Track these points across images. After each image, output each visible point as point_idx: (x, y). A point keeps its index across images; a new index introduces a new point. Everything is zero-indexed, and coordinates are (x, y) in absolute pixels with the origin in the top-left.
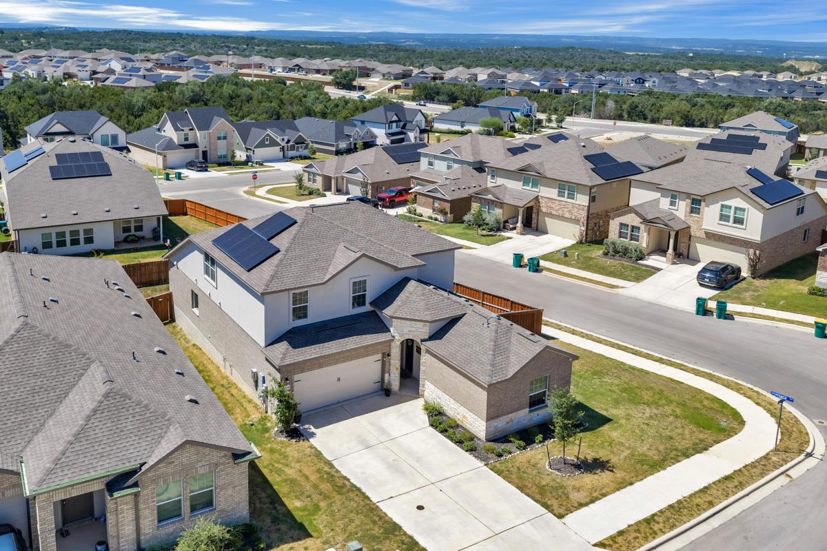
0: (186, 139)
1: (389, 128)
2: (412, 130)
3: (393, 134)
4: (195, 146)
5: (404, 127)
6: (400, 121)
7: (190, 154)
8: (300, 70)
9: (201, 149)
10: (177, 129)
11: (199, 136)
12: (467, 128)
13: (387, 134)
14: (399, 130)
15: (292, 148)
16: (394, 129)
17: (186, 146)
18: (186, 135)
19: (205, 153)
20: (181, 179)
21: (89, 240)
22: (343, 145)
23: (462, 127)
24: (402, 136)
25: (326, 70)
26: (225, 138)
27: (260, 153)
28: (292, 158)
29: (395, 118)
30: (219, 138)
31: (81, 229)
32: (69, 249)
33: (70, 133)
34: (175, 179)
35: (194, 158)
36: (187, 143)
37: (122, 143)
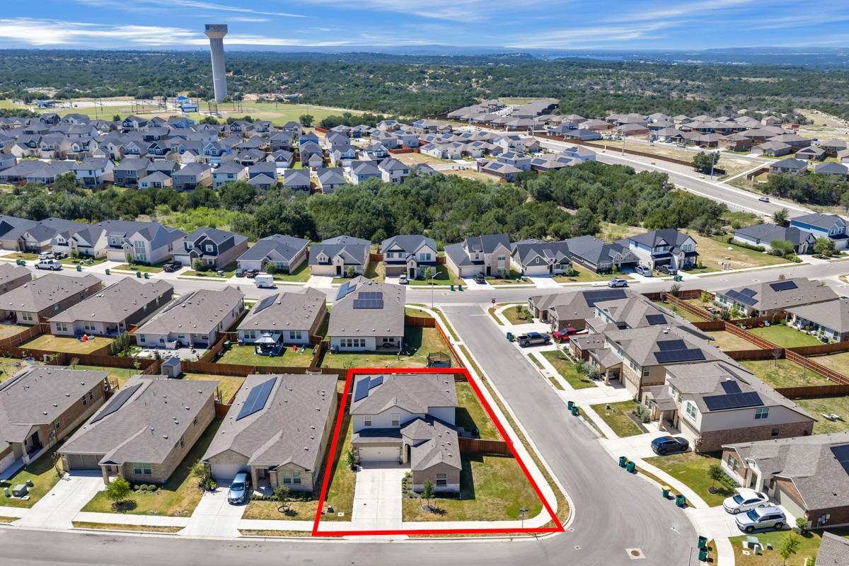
0: (477, 258)
1: (655, 251)
2: (677, 254)
3: (657, 256)
4: (482, 263)
5: (671, 250)
6: (668, 245)
7: (479, 268)
8: (682, 140)
9: (486, 265)
10: (471, 251)
11: (486, 257)
12: (761, 245)
13: (652, 256)
14: (667, 252)
15: (558, 267)
16: (661, 251)
17: (476, 263)
18: (477, 255)
19: (489, 269)
20: (462, 290)
21: (363, 345)
22: (605, 265)
23: (758, 243)
24: (669, 258)
25: (707, 143)
26: (504, 258)
27: (531, 269)
28: (557, 274)
29: (663, 242)
30: (500, 259)
31: (359, 339)
32: (353, 348)
33: (403, 251)
34: (457, 290)
35: (481, 271)
36: (477, 260)
37: (433, 259)
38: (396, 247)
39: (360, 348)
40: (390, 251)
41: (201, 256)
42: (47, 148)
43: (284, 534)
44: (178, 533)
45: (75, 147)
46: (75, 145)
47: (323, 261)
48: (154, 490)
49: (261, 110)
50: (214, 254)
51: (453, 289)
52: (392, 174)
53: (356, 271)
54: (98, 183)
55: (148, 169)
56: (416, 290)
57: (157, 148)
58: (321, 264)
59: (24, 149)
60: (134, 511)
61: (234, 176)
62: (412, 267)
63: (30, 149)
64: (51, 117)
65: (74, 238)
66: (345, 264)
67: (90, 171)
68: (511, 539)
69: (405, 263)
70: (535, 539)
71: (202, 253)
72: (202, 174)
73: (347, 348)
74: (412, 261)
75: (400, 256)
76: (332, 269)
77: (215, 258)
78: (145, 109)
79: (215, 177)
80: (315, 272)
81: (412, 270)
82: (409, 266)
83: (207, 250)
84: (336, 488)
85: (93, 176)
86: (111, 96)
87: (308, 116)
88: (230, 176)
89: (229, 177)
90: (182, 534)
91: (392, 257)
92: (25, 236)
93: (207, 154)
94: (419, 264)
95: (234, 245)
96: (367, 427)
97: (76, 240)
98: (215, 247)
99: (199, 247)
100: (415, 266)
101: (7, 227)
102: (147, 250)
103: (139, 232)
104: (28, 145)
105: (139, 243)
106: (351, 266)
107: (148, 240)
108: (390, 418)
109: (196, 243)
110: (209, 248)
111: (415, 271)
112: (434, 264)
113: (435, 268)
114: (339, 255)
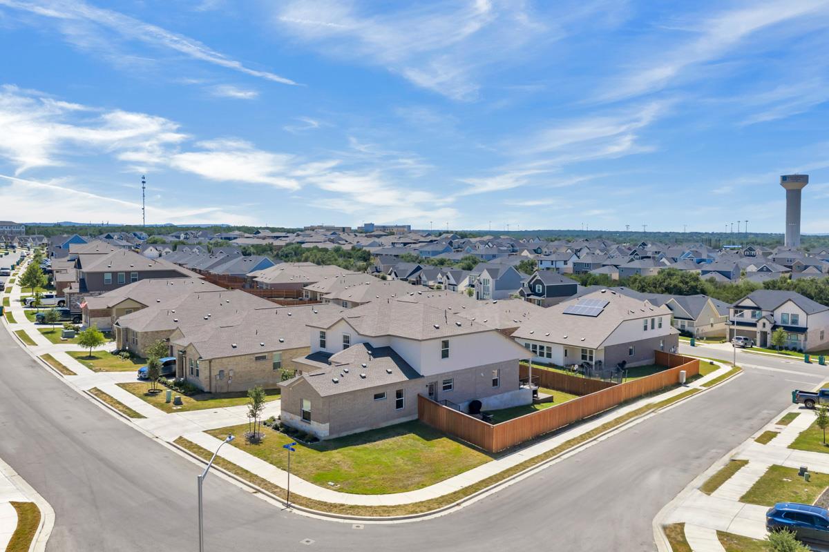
31: (546, 346)
33: (758, 308)
34: (816, 364)
37: (802, 323)
38: (748, 303)
40: (737, 307)
41: (528, 295)
42: (547, 254)
43: (109, 401)
44: (65, 376)
46: (569, 251)
48: (125, 358)
50: (540, 295)
51: (808, 361)
55: (604, 263)
57: (637, 254)
59: (531, 254)
62: (764, 330)
67: (552, 262)
69: (754, 325)
72: (651, 269)
74: (763, 319)
75: (754, 316)
77: (540, 298)
81: (764, 334)
82: (759, 328)
83: (537, 291)
85: (554, 266)
91: (742, 315)
94: (775, 327)
96: (323, 350)
97: (448, 278)
98: (543, 287)
99: (530, 288)
100: (768, 328)
101: (419, 269)
102: (491, 289)
103: (487, 269)
104: (536, 251)
105: (486, 281)
106: (680, 320)
107: (493, 278)
108: (342, 339)
109: (529, 283)
110: (539, 288)
111: (769, 336)
112: (803, 330)
113: (801, 337)
114: (667, 305)
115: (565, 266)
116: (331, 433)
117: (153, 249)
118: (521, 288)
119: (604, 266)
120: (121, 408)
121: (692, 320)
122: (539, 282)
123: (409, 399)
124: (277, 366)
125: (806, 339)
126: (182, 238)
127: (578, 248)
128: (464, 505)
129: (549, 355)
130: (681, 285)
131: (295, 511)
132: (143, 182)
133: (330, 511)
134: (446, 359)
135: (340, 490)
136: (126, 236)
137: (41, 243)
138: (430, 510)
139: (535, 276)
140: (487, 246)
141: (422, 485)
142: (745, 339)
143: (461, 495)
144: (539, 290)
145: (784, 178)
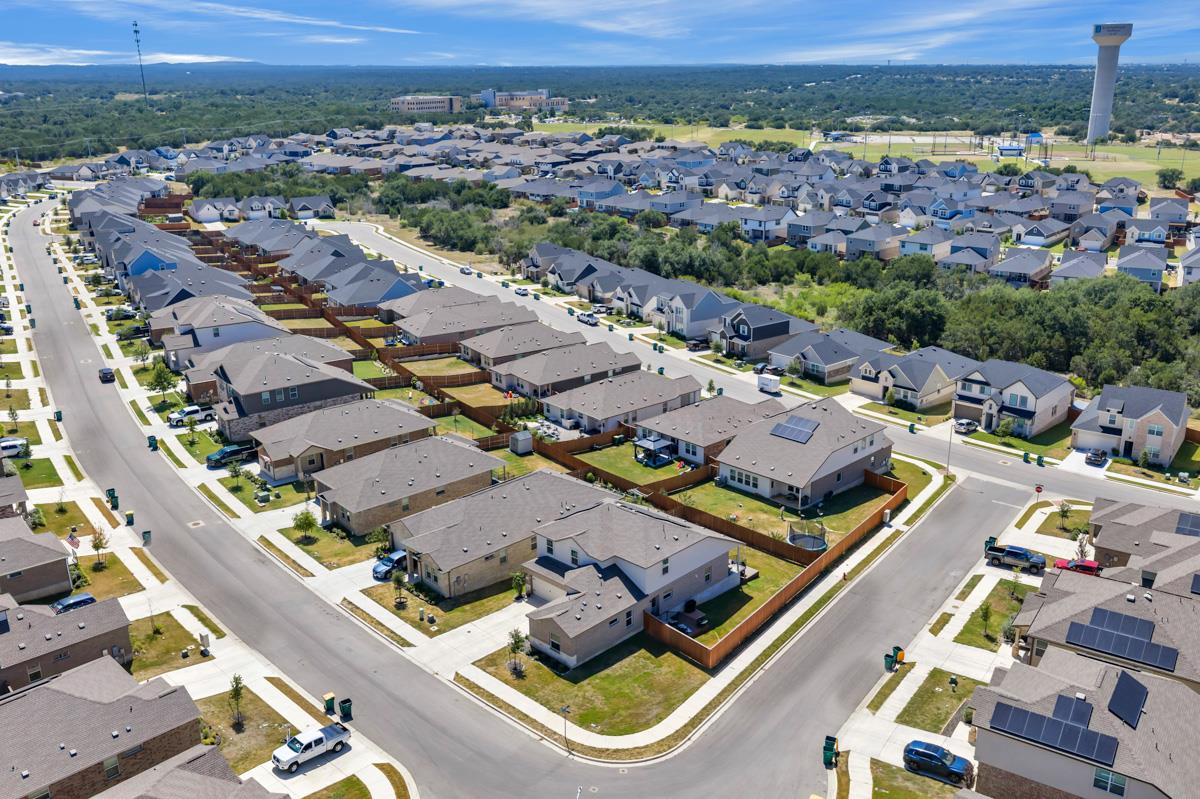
0: (1111, 422)
4: (1118, 432)
7: (1112, 440)
9: (1125, 437)
11: (1127, 424)
17: (1106, 430)
18: (1113, 416)
26: (1159, 433)
30: (1151, 432)
31: (752, 476)
32: (743, 486)
33: (987, 384)
34: (1034, 463)
35: (1115, 445)
36: (1112, 426)
37: (1030, 407)
38: (977, 376)
39: (750, 489)
40: (966, 380)
41: (731, 338)
42: (754, 191)
43: (369, 620)
44: (305, 579)
45: (783, 192)
46: (784, 189)
47: (868, 375)
48: (342, 538)
49: (1133, 158)
50: (745, 338)
51: (1026, 460)
52: (1189, 273)
53: (910, 399)
54: (767, 238)
55: (827, 227)
56: (969, 446)
58: (864, 378)
59: (731, 189)
60: (305, 547)
61: (929, 247)
62: (990, 412)
63: (739, 190)
64: (801, 152)
65: (629, 293)
66: (894, 386)
67: (760, 222)
68: (542, 738)
69: (979, 402)
70: (567, 754)
71: (734, 334)
72: (888, 240)
73: (735, 484)
74: (991, 402)
75: (982, 391)
76: (876, 389)
77: (745, 343)
78: (948, 149)
79: (903, 246)
80: (856, 389)
81: (990, 417)
82: (985, 408)
84: (472, 608)
85: (762, 228)
86: (945, 130)
87: (1174, 172)
88: (923, 247)
89: (921, 248)
90: (308, 582)
91: (970, 390)
92: (595, 284)
93: (935, 214)
94: (1003, 408)
95: (788, 333)
96: (549, 555)
97: (631, 296)
98: (749, 329)
99: (733, 326)
100: (994, 411)
101: (590, 270)
102: (685, 320)
103: (681, 296)
104: (738, 185)
105: (678, 311)
106: (902, 390)
107: (688, 308)
108: (570, 553)
109: (732, 320)
110: (743, 329)
111: (994, 419)
112: (1030, 415)
113: (1029, 422)
114: (890, 372)
115: (778, 227)
116: (578, 661)
117: (211, 208)
118: (722, 329)
119: (828, 231)
120: (386, 632)
121: (914, 390)
122: (743, 322)
123: (637, 617)
124: (503, 560)
125: (1032, 424)
126: (226, 151)
127: (796, 185)
128: (693, 739)
129: (755, 486)
130: (914, 310)
131: (576, 758)
132: (136, 32)
133: (600, 757)
134: (667, 575)
135: (602, 733)
136: (147, 156)
137: (34, 184)
138: (670, 748)
139: (740, 314)
140: (671, 174)
141: (659, 719)
142: (968, 424)
143: (690, 728)
144: (744, 332)
145: (1098, 29)
